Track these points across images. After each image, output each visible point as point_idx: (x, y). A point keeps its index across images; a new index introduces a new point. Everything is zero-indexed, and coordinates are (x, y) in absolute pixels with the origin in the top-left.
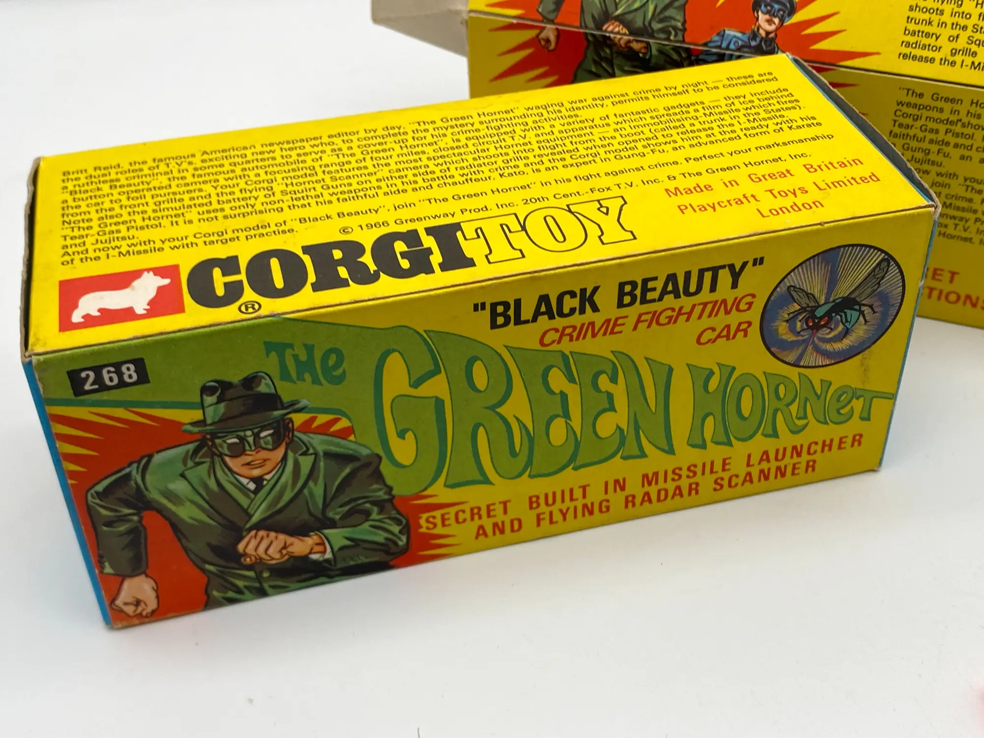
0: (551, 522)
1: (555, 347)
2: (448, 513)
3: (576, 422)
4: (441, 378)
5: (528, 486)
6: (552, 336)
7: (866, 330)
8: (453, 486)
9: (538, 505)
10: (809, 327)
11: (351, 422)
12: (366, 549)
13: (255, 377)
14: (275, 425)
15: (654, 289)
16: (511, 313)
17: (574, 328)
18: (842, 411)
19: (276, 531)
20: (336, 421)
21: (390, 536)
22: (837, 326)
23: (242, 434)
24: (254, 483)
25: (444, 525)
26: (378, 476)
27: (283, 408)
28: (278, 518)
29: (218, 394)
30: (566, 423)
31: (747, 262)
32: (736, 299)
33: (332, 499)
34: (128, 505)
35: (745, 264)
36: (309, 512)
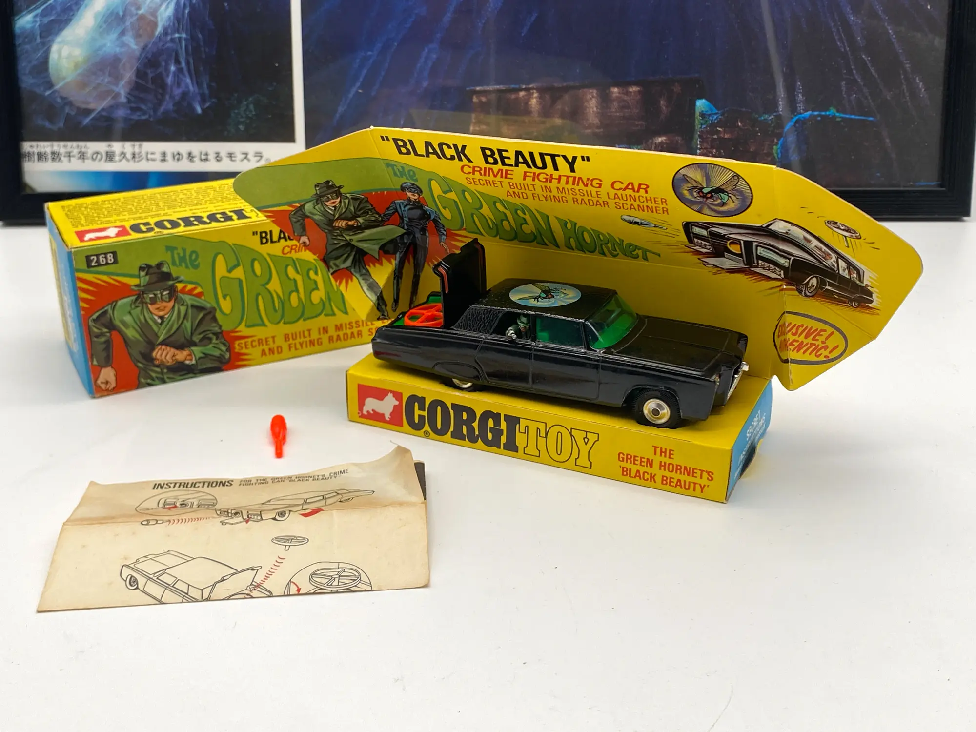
0: (296, 349)
1: (289, 256)
2: (248, 342)
3: (302, 295)
4: (241, 268)
5: (283, 328)
6: (287, 250)
8: (249, 327)
9: (289, 339)
11: (202, 289)
12: (211, 359)
13: (161, 263)
14: (170, 289)
16: (269, 237)
19: (171, 347)
20: (195, 289)
21: (221, 353)
23: (156, 292)
24: (160, 318)
26: (215, 319)
27: (173, 280)
28: (172, 339)
29: (146, 271)
30: (298, 295)
33: (195, 331)
34: (107, 328)
36: (185, 337)
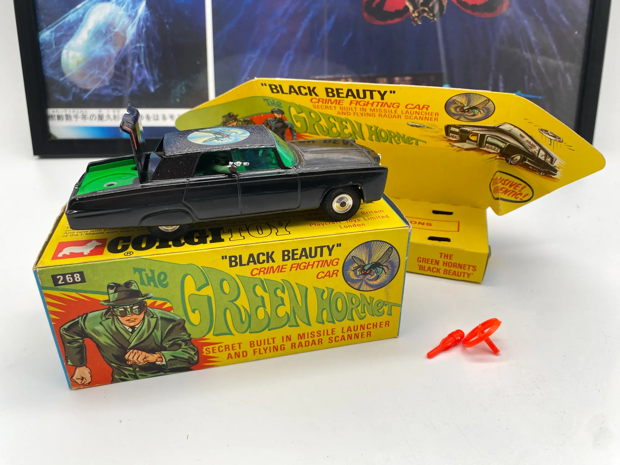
0: (260, 353)
1: (257, 276)
2: (215, 347)
3: (268, 309)
4: (210, 287)
5: (249, 337)
6: (255, 272)
7: (386, 276)
8: (217, 335)
9: (254, 346)
10: (362, 274)
11: (171, 304)
12: (181, 361)
13: (130, 282)
14: (139, 304)
15: (297, 254)
16: (238, 261)
17: (265, 268)
18: (380, 311)
19: (141, 351)
20: (165, 304)
21: (190, 356)
22: (374, 274)
23: (125, 307)
24: (131, 328)
25: (213, 352)
26: (184, 329)
27: (142, 297)
28: (142, 344)
29: (114, 289)
30: (264, 309)
31: (335, 245)
32: (331, 260)
33: (165, 338)
34: (78, 335)
35: (333, 246)
36: (155, 343)
